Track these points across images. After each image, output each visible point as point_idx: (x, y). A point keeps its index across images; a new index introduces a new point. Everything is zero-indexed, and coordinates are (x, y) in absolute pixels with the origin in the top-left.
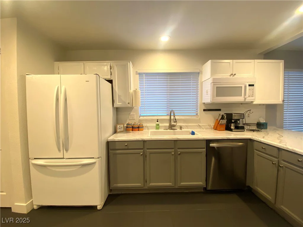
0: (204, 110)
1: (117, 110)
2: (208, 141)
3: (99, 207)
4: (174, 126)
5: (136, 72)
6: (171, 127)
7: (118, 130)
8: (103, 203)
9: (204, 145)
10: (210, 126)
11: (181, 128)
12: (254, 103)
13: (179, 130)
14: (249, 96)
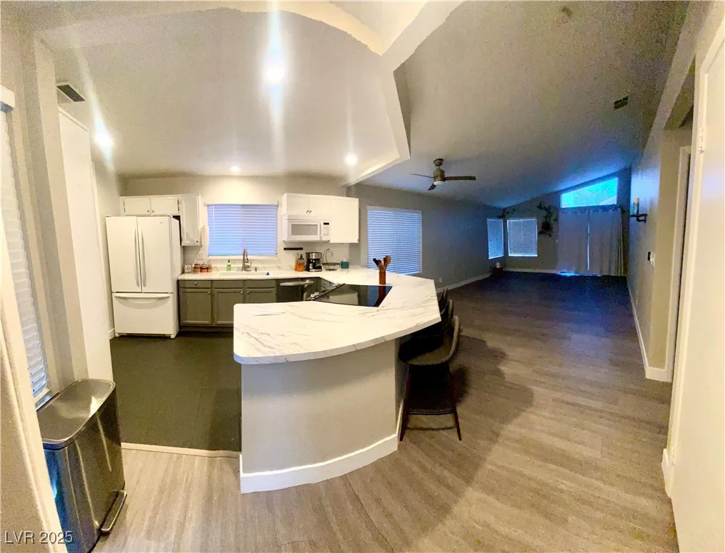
0: (285, 249)
1: (185, 249)
2: (279, 281)
3: (173, 337)
4: (249, 267)
5: (205, 204)
6: (245, 268)
7: (186, 271)
8: (175, 334)
9: (274, 284)
10: (290, 266)
11: (256, 269)
12: (331, 242)
13: (253, 271)
14: (325, 235)
